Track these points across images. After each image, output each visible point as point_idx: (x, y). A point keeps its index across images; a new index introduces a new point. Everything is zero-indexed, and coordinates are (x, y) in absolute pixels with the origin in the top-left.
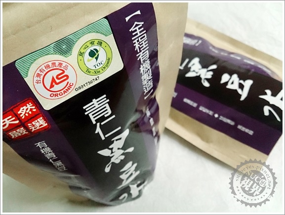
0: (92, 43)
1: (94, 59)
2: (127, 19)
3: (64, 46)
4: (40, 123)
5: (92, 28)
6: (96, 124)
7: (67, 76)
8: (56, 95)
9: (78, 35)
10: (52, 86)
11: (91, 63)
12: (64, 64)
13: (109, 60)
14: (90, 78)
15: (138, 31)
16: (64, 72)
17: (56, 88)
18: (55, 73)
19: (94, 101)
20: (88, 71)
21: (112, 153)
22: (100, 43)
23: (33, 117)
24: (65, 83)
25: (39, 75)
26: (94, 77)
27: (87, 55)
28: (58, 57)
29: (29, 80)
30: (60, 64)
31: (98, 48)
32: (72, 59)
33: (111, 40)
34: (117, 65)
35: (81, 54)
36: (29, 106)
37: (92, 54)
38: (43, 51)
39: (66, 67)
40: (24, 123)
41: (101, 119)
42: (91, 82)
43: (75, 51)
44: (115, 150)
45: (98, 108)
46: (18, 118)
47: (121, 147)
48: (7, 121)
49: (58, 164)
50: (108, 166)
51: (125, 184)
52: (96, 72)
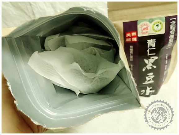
0: (158, 22)
1: (157, 27)
2: (171, 19)
3: (151, 21)
4: (135, 39)
5: (160, 19)
6: (148, 48)
7: (148, 29)
8: (143, 33)
9: (155, 19)
10: (143, 30)
11: (156, 28)
12: (149, 25)
15: (173, 24)
16: (147, 27)
17: (144, 31)
18: (145, 27)
19: (152, 40)
20: (154, 30)
21: (148, 63)
22: (160, 23)
23: (134, 37)
24: (146, 31)
25: (141, 26)
26: (155, 32)
27: (155, 25)
29: (138, 26)
30: (148, 25)
32: (151, 25)
33: (164, 24)
34: (163, 32)
35: (154, 24)
36: (135, 33)
37: (157, 25)
38: (145, 20)
39: (149, 26)
40: (131, 37)
41: (151, 47)
42: (153, 33)
43: (153, 23)
44: (150, 62)
45: (152, 43)
46: (131, 35)
47: (152, 62)
48: (128, 35)
49: (131, 57)
50: (145, 68)
51: (146, 83)
52: (156, 31)
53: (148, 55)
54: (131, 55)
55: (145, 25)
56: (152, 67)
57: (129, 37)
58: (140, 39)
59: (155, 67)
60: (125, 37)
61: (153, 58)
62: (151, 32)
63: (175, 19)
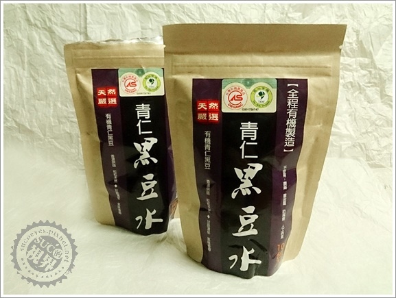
0: (263, 88)
1: (260, 97)
2: (289, 85)
3: (249, 83)
4: (215, 117)
5: (267, 81)
6: (243, 141)
7: (242, 99)
8: (231, 106)
9: (258, 80)
10: (232, 100)
11: (258, 98)
12: (244, 91)
13: (268, 103)
14: (254, 107)
15: (293, 95)
16: (242, 95)
17: (234, 102)
18: (237, 94)
19: (249, 123)
20: (254, 102)
22: (267, 91)
23: (214, 111)
24: (239, 102)
25: (229, 91)
26: (256, 108)
27: (257, 93)
28: (242, 86)
29: (223, 91)
30: (242, 90)
31: (265, 92)
32: (249, 91)
33: (274, 92)
34: (272, 108)
35: (255, 91)
36: (216, 105)
37: (260, 94)
38: (237, 80)
39: (244, 94)
40: (208, 111)
41: (248, 140)
42: (252, 110)
43: (253, 88)
44: (246, 177)
45: (249, 130)
46: (208, 107)
47: (251, 178)
48: (202, 106)
49: (208, 159)
50: (235, 192)
51: (240, 234)
52: (258, 105)
53: (243, 158)
54: (208, 154)
55: (237, 89)
56: (250, 188)
57: (202, 111)
58: (226, 117)
59: (258, 191)
60: (196, 112)
61: (253, 168)
62: (247, 106)
63: (297, 85)
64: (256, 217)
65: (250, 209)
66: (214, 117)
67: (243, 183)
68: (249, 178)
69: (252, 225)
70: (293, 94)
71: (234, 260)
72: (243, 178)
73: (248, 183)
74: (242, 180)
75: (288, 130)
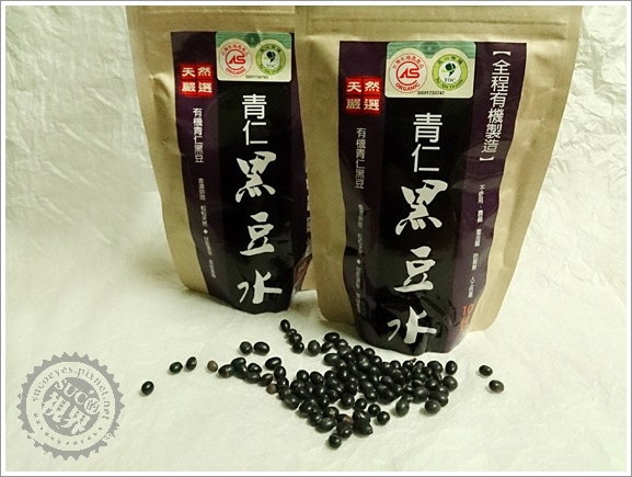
0: (453, 58)
1: (448, 73)
2: (495, 53)
3: (430, 48)
4: (374, 105)
5: (461, 45)
6: (417, 144)
7: (419, 75)
8: (401, 87)
9: (445, 44)
10: (402, 77)
11: (444, 74)
12: (422, 63)
13: (461, 82)
14: (437, 88)
15: (501, 70)
16: (418, 69)
17: (405, 80)
18: (410, 66)
19: (429, 115)
20: (438, 80)
22: (460, 62)
23: (372, 95)
24: (414, 80)
25: (398, 62)
26: (441, 90)
27: (444, 65)
28: (419, 54)
29: (389, 62)
30: (419, 61)
31: (456, 65)
32: (430, 62)
33: (471, 64)
34: (466, 91)
35: (440, 62)
36: (376, 84)
37: (449, 67)
38: (412, 44)
39: (422, 66)
40: (363, 96)
41: (425, 142)
42: (434, 93)
43: (436, 57)
44: (419, 201)
45: (428, 125)
46: (363, 88)
47: (428, 203)
48: (354, 86)
49: (360, 172)
50: (402, 224)
51: (407, 288)
52: (444, 86)
53: (415, 170)
54: (360, 164)
55: (411, 59)
56: (425, 219)
57: (354, 95)
58: (392, 105)
59: (438, 223)
60: (343, 96)
61: (431, 187)
62: (427, 87)
63: (509, 53)
64: (432, 263)
65: (424, 251)
66: (372, 104)
67: (414, 210)
68: (424, 203)
69: (426, 276)
70: (502, 67)
71: (396, 326)
72: (415, 203)
73: (422, 211)
74: (413, 206)
75: (490, 127)
